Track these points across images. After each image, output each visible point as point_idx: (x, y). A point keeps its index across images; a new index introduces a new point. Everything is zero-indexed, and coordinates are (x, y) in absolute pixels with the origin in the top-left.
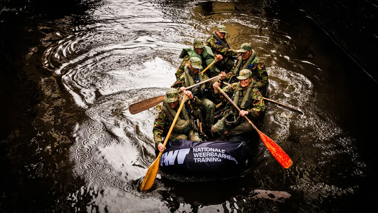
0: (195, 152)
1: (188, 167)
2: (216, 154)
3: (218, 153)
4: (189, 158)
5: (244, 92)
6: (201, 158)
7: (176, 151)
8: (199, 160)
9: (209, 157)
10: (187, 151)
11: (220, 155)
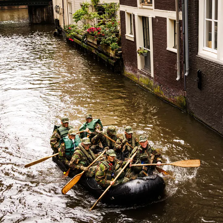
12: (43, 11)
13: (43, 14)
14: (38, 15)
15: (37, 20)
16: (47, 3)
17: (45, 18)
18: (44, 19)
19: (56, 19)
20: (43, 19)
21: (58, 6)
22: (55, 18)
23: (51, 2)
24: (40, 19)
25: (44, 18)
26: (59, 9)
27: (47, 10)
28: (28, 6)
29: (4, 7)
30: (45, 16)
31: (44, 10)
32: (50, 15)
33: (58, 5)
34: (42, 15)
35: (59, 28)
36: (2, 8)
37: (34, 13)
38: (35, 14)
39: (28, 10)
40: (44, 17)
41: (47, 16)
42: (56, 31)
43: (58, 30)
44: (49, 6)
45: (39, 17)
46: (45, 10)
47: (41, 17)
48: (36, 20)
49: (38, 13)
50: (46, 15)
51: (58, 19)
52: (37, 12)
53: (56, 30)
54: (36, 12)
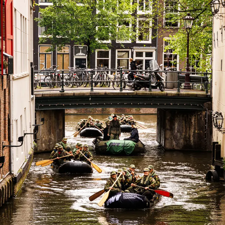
0: (124, 195)
1: (121, 201)
2: (133, 196)
3: (134, 195)
4: (121, 198)
5: (146, 178)
6: (127, 197)
7: (115, 196)
8: (126, 198)
9: (130, 196)
10: (120, 195)
11: (135, 196)
12: (188, 124)
13: (188, 129)
14: (178, 132)
15: (174, 143)
16: (200, 106)
17: (192, 139)
18: (190, 141)
19: (214, 143)
20: (187, 139)
21: (221, 114)
22: (215, 140)
23: (209, 103)
24: (182, 141)
25: (189, 138)
26: (221, 120)
27: (199, 121)
28: (158, 110)
29: (108, 109)
30: (192, 134)
31: (191, 119)
32: (204, 132)
33: (219, 112)
34: (186, 132)
35: (219, 164)
36: (103, 110)
37: (168, 127)
38: (172, 129)
39: (158, 119)
40: (190, 136)
41: (198, 134)
42: (213, 169)
43: (217, 168)
44: (204, 113)
45: (179, 134)
46: (195, 121)
47: (183, 137)
48: (172, 143)
49: (179, 125)
50: (194, 132)
51: (219, 143)
52: (176, 125)
53: (213, 167)
54: (174, 125)
